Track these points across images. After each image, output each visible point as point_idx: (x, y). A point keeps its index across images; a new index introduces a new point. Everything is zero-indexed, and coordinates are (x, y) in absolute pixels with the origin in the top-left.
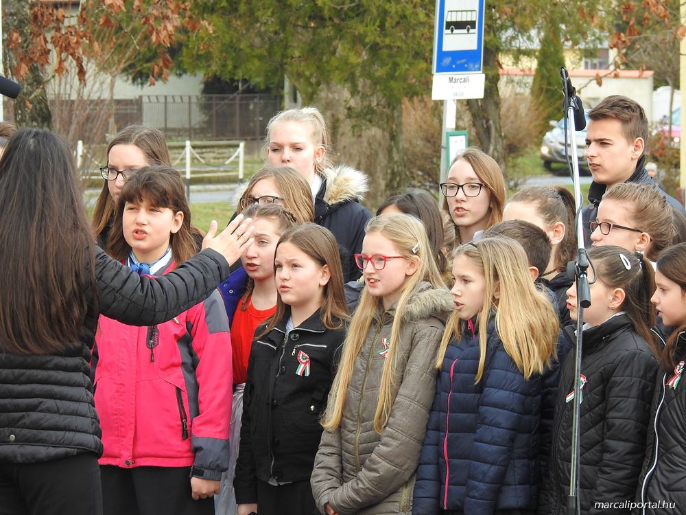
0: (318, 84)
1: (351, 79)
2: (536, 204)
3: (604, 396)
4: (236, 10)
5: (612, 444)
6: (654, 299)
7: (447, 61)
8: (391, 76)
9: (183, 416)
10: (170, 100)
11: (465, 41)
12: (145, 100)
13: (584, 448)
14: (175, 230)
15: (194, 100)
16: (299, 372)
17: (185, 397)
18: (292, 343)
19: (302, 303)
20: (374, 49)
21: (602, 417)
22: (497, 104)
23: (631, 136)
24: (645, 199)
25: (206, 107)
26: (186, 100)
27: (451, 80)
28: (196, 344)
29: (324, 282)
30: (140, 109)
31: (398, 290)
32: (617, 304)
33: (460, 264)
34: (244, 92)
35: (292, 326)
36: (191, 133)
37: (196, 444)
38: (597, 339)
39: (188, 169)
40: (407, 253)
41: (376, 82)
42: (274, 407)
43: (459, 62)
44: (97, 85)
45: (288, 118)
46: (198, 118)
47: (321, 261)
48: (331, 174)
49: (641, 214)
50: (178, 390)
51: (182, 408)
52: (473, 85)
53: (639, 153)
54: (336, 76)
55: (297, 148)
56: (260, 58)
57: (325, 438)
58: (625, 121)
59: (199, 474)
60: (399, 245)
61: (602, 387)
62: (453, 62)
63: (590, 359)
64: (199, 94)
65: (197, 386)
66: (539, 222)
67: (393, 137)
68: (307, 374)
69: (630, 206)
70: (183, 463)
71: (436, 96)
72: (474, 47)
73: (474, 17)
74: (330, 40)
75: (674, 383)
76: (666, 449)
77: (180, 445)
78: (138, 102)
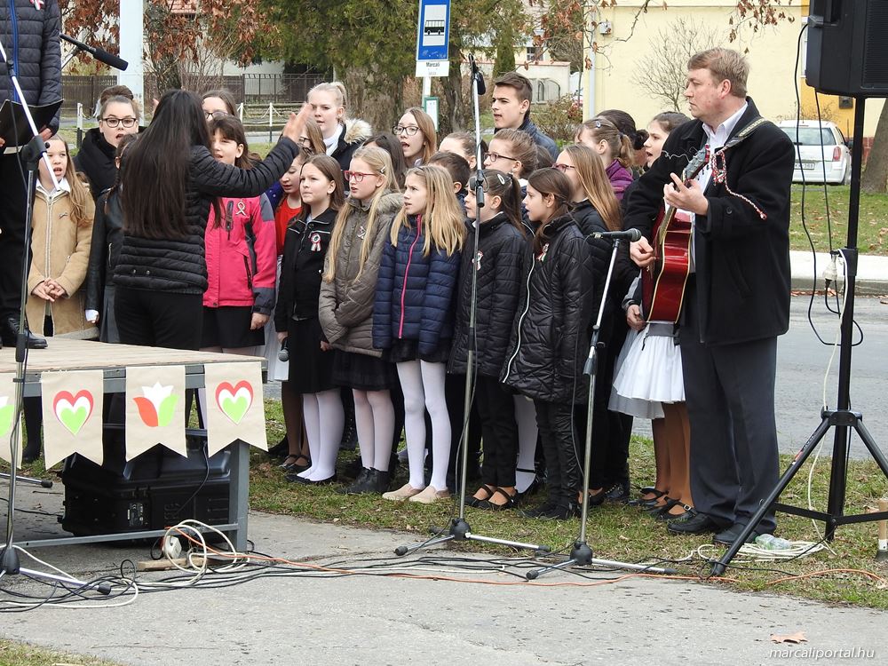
0: (346, 66)
1: (367, 63)
2: (462, 141)
3: (494, 264)
4: (294, 19)
5: (500, 296)
6: (524, 201)
7: (425, 52)
8: (391, 62)
9: (249, 274)
10: (262, 77)
11: (437, 40)
12: (247, 76)
13: (480, 297)
14: (238, 156)
15: (278, 77)
16: (313, 249)
17: (249, 262)
18: (309, 231)
19: (318, 202)
20: (381, 44)
21: (493, 279)
22: (460, 80)
23: (521, 98)
24: (519, 140)
25: (286, 82)
26: (273, 77)
27: (428, 64)
28: (254, 228)
29: (331, 191)
30: (244, 83)
31: (372, 194)
32: (496, 206)
33: (411, 179)
34: (310, 72)
35: (310, 220)
36: (274, 97)
37: (255, 291)
38: (488, 228)
39: (271, 121)
40: (377, 172)
41: (382, 66)
42: (296, 270)
43: (432, 53)
44: (212, 67)
45: (321, 89)
46: (280, 88)
47: (330, 178)
48: (350, 123)
49: (517, 149)
50: (245, 257)
51: (248, 269)
52: (443, 68)
53: (525, 110)
54: (356, 62)
55: (326, 108)
56: (309, 49)
57: (323, 285)
58: (518, 89)
59: (257, 310)
60: (372, 167)
61: (492, 259)
62: (429, 53)
63: (484, 241)
64: (281, 73)
65: (255, 255)
66: (462, 153)
67: (397, 102)
68: (319, 249)
69: (510, 144)
70: (248, 304)
71: (418, 75)
72: (443, 44)
73: (443, 24)
74: (353, 39)
75: (542, 257)
76: (535, 300)
77: (246, 292)
78: (243, 78)
